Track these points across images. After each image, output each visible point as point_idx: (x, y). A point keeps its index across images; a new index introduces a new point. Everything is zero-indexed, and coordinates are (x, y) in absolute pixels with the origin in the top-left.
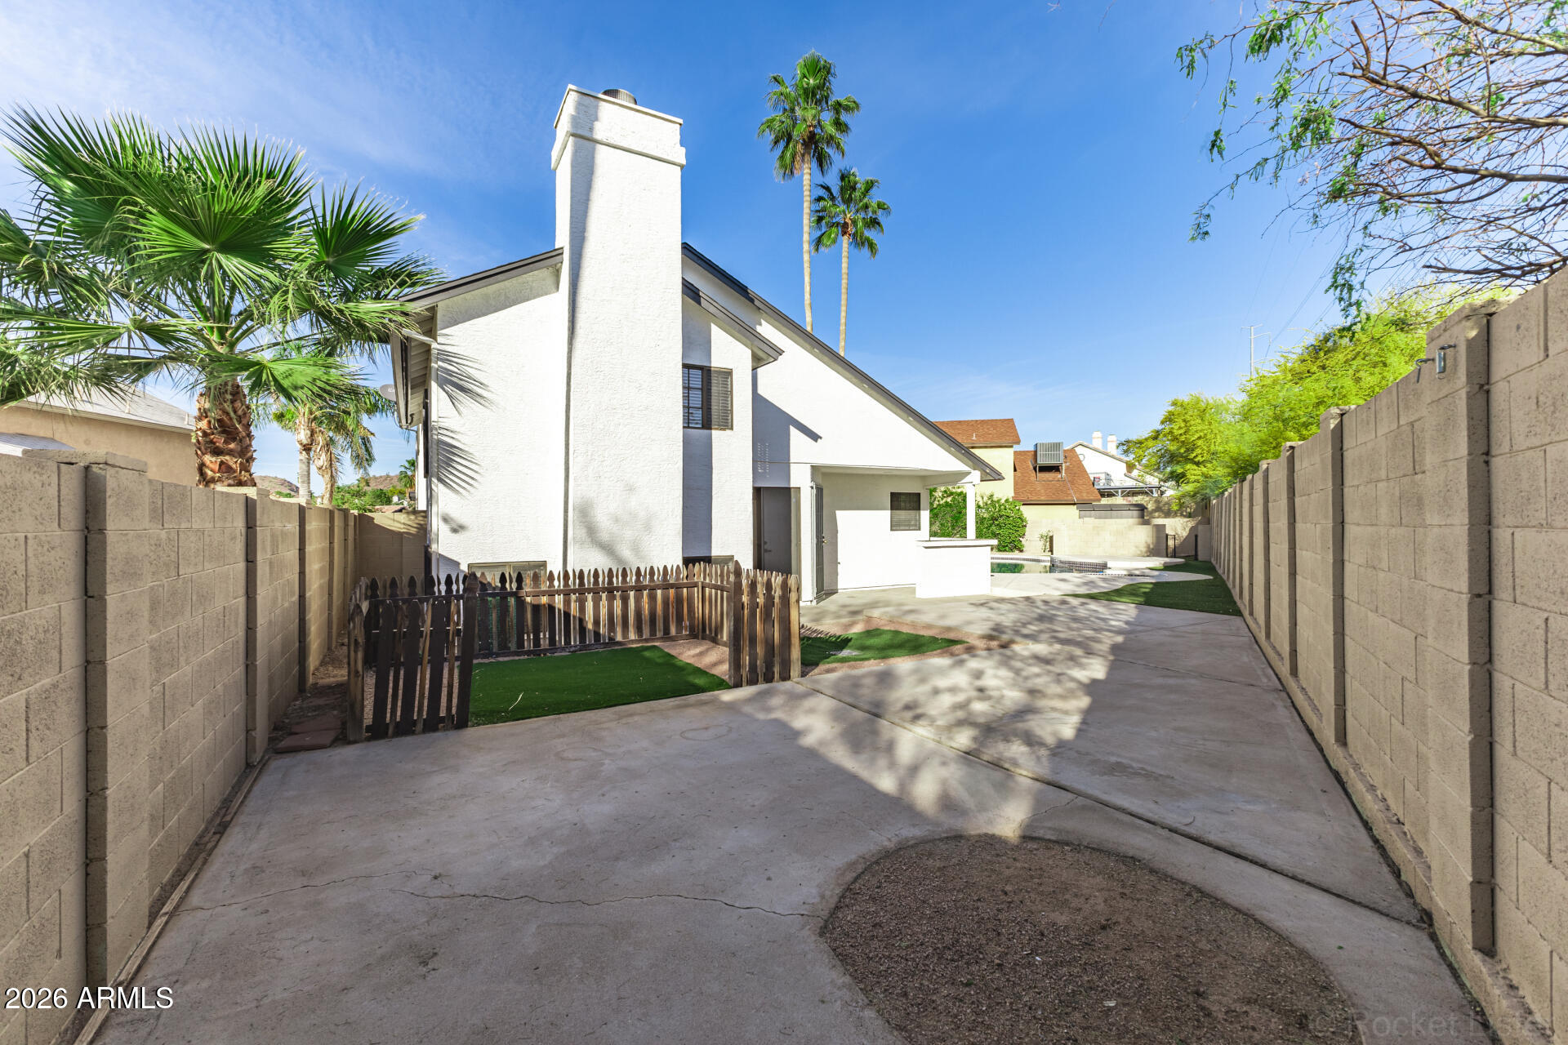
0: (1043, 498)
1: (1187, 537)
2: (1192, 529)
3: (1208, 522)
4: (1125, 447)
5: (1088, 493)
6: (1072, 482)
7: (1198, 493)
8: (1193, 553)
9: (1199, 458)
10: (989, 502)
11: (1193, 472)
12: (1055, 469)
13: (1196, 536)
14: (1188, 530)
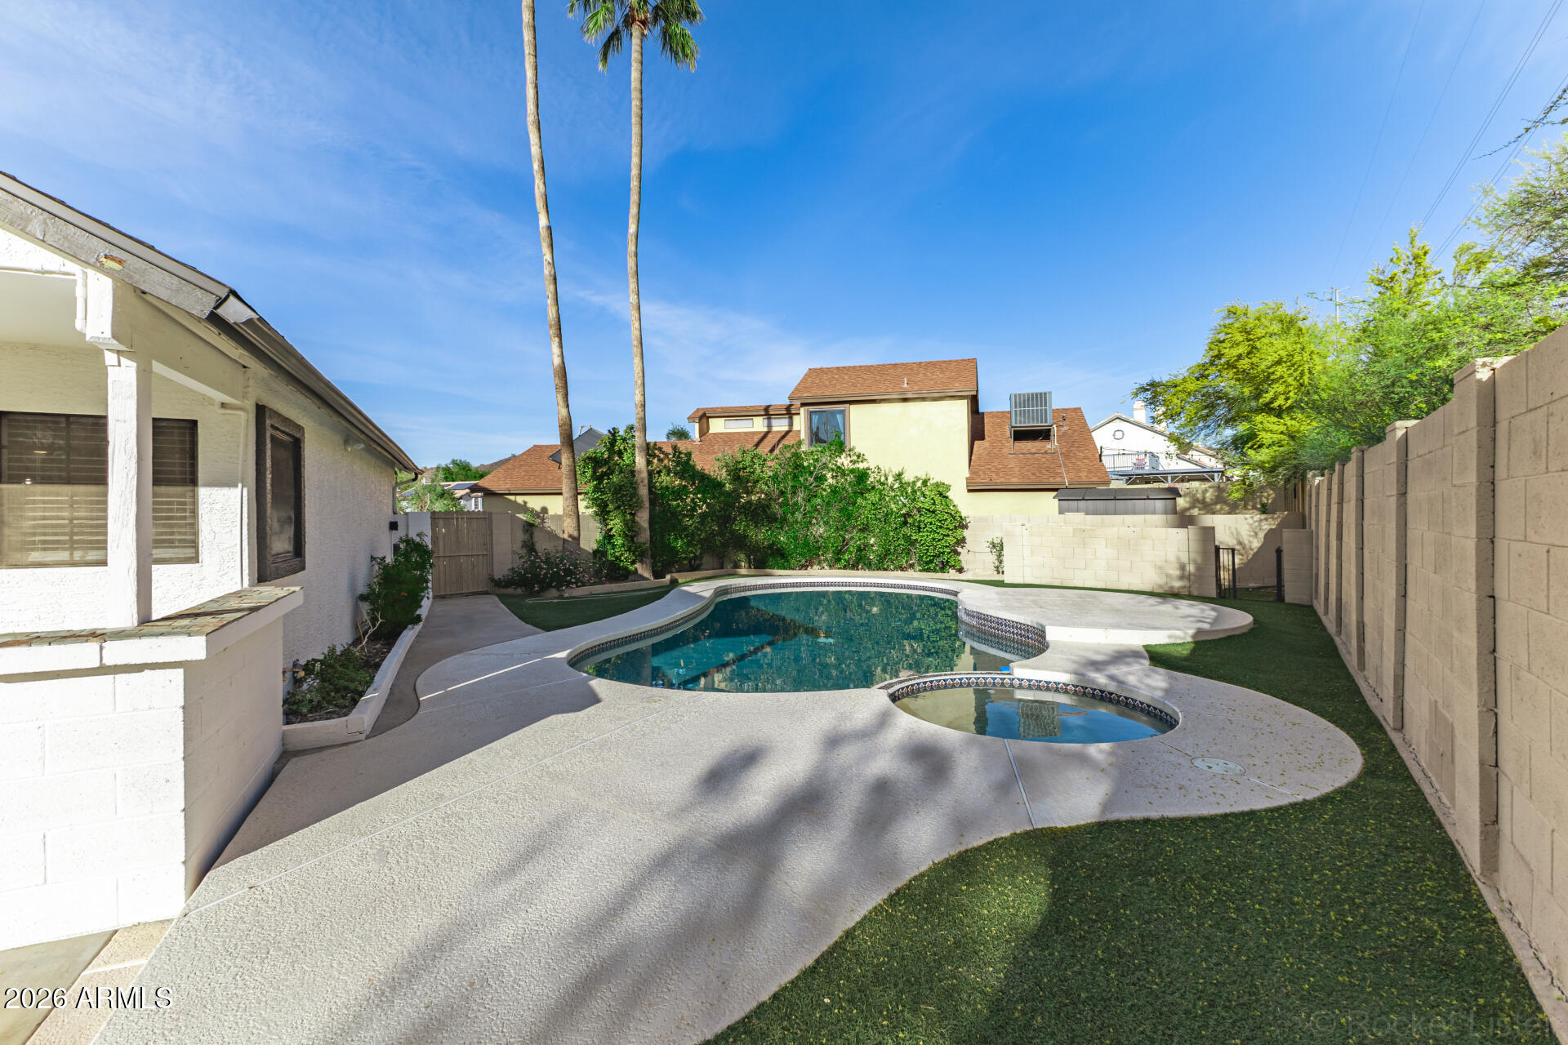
0: (1015, 480)
1: (1260, 548)
2: (1270, 534)
3: (1302, 522)
4: (1149, 395)
5: (1090, 471)
6: (1066, 456)
7: (1281, 464)
8: (1274, 582)
9: (1280, 401)
10: (897, 485)
11: (1270, 428)
12: (1044, 434)
13: (1279, 552)
14: (1261, 535)
